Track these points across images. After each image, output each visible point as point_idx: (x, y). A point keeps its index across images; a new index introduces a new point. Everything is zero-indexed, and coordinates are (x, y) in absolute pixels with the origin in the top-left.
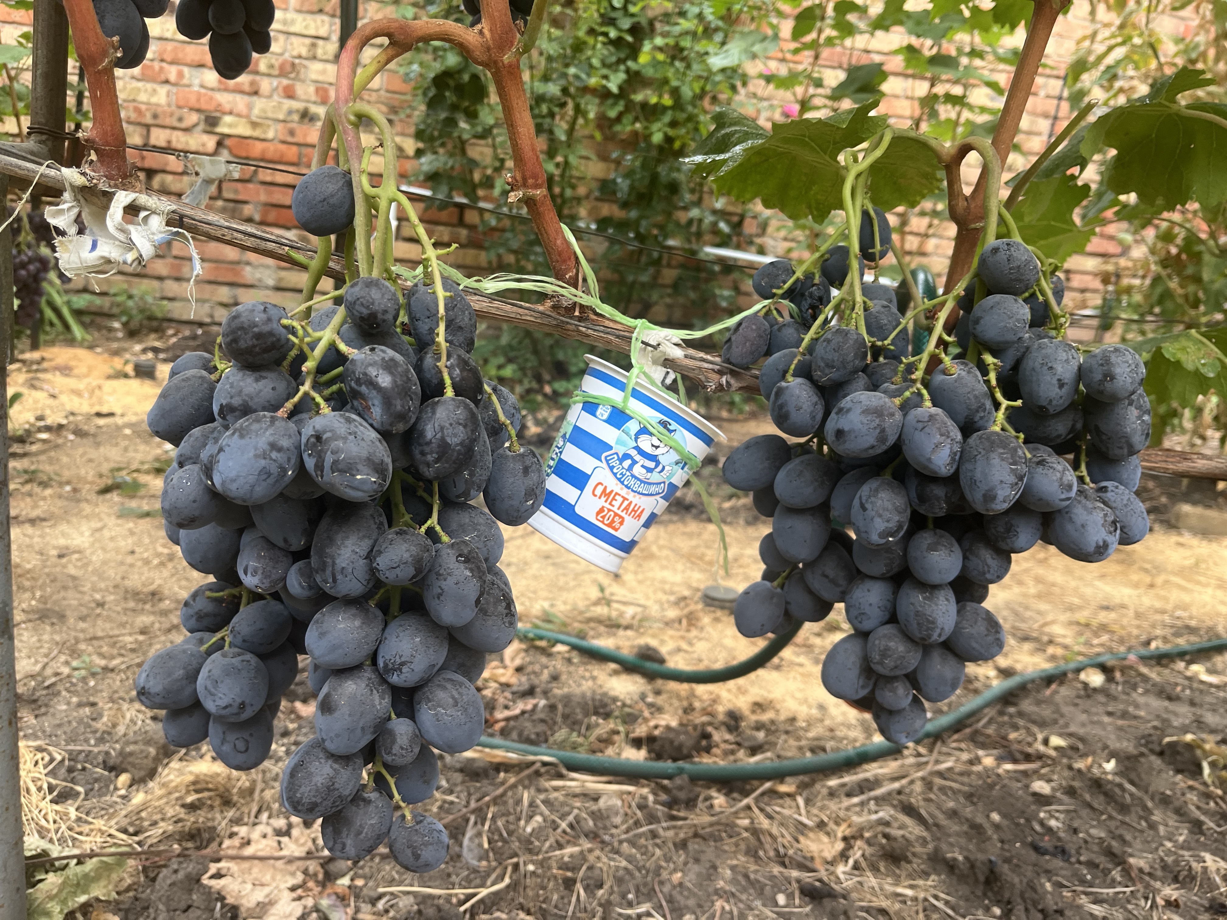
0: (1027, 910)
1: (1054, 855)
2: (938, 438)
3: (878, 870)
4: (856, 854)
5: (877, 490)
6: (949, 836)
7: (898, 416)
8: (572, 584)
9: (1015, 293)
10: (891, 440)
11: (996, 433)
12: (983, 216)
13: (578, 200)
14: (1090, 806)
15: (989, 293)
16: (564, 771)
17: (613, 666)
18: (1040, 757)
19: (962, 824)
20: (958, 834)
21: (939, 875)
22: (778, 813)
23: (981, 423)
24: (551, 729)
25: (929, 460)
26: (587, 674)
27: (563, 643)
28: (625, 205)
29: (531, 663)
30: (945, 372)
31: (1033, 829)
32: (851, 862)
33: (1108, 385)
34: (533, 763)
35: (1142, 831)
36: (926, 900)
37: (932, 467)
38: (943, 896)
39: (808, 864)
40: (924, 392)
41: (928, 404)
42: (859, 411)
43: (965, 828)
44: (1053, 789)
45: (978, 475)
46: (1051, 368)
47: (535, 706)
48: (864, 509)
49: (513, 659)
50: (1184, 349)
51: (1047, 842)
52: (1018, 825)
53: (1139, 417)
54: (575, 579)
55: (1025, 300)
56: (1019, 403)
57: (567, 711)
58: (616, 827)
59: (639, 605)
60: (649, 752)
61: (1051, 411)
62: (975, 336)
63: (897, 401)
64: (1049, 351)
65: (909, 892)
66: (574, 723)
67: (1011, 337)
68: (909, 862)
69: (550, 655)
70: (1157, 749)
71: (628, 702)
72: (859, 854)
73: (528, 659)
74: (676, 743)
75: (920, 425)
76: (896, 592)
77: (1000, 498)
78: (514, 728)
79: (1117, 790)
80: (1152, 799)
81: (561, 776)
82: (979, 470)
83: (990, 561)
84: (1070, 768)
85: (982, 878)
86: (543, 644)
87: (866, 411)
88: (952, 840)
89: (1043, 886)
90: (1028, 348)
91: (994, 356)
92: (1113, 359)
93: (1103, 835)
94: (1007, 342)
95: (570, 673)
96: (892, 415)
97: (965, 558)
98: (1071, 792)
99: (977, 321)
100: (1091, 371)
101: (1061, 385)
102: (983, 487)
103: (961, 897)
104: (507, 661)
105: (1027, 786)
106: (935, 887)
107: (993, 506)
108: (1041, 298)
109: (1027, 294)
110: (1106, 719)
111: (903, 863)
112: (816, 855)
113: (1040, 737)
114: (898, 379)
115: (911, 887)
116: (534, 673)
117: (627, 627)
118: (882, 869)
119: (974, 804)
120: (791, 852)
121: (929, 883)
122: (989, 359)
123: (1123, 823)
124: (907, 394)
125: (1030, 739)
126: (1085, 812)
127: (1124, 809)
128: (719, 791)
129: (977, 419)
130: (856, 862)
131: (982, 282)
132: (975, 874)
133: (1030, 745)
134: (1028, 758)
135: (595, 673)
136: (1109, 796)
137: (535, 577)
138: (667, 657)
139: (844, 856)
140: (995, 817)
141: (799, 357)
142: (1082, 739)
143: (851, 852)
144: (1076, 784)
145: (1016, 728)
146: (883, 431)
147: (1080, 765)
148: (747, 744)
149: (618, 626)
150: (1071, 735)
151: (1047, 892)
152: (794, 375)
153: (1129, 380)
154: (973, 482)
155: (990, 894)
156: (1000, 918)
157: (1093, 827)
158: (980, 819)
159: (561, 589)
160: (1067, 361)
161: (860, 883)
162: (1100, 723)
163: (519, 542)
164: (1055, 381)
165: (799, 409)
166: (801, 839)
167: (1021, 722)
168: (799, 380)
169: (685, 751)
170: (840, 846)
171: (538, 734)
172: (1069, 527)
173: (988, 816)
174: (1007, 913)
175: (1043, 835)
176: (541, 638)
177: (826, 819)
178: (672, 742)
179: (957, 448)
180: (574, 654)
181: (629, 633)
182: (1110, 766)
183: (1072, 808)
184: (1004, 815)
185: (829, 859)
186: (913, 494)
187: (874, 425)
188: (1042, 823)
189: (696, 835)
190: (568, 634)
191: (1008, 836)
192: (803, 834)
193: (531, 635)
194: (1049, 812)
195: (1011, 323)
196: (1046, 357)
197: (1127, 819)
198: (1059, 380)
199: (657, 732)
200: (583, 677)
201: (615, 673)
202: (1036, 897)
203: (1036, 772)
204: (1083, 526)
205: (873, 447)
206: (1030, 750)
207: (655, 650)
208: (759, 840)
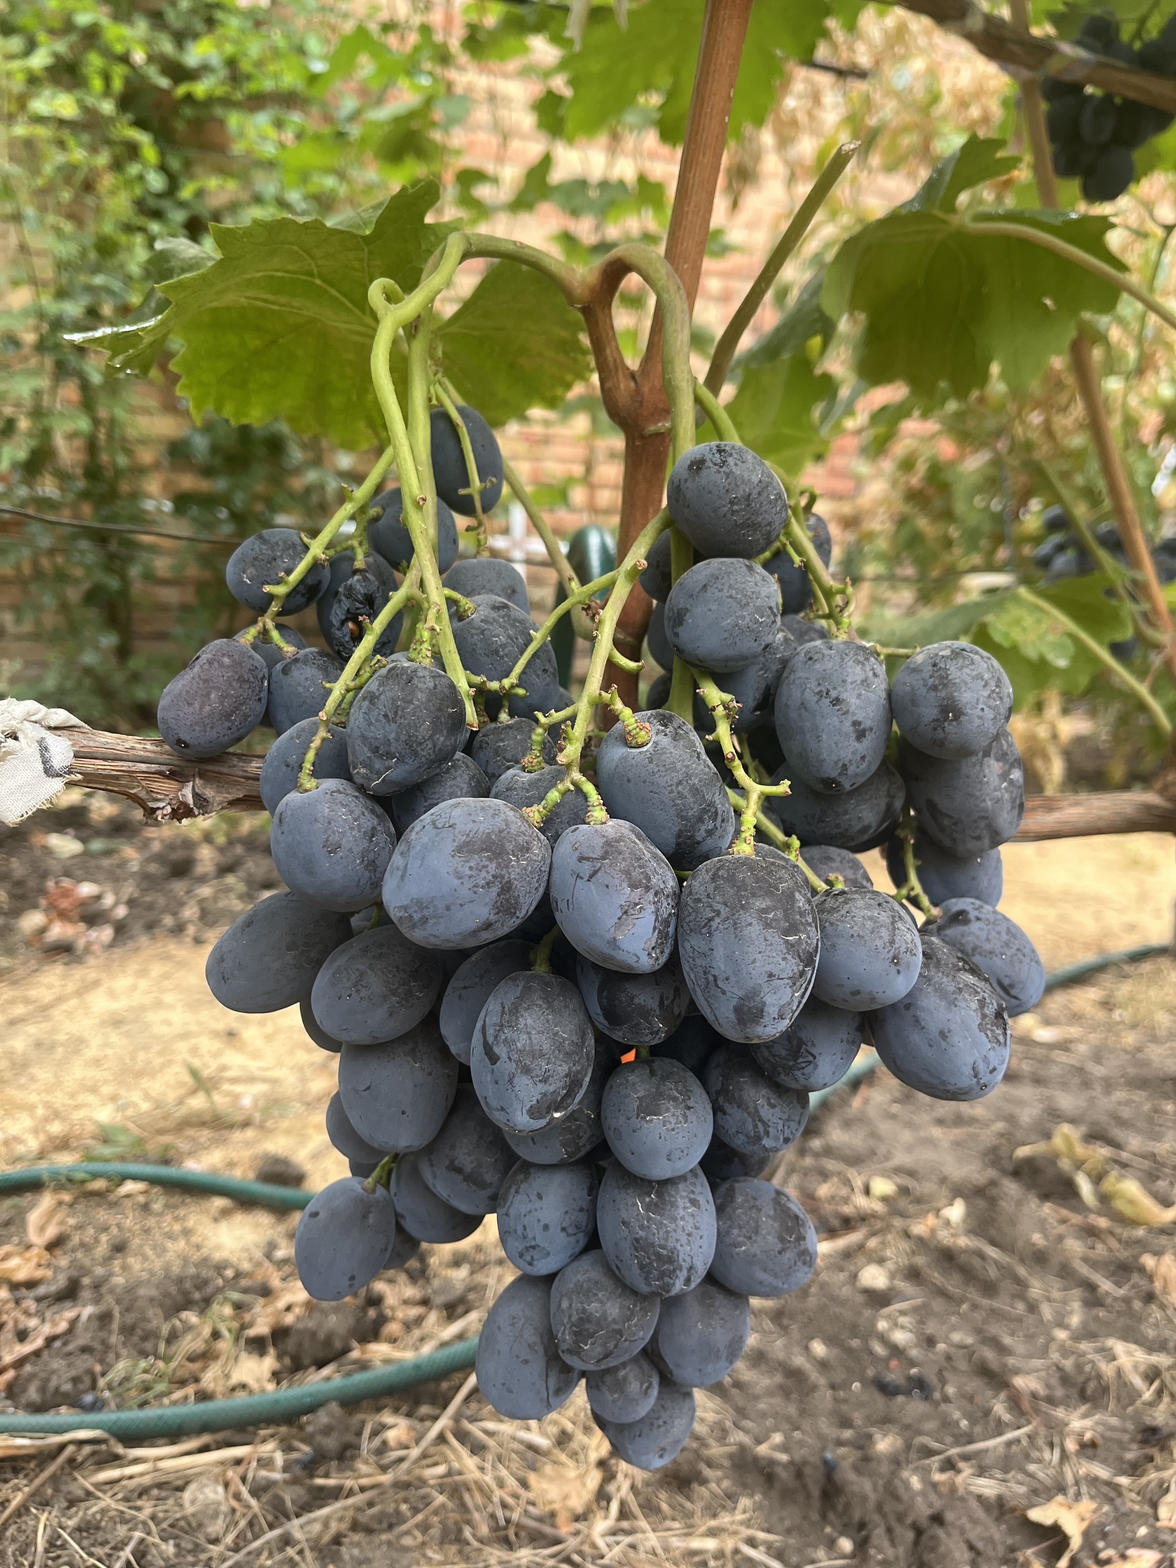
0: (889, 1530)
1: (908, 1393)
2: (626, 894)
3: (658, 1510)
4: (621, 1489)
5: (515, 1011)
6: (757, 1398)
7: (539, 847)
8: (159, 1061)
9: (747, 553)
10: (528, 904)
11: (745, 862)
12: (667, 410)
13: (139, 471)
14: (942, 1293)
15: (698, 557)
16: (120, 1450)
17: (219, 1202)
18: (863, 1218)
19: (771, 1372)
20: (770, 1393)
21: (752, 1496)
22: (490, 1434)
23: (710, 843)
24: (101, 1361)
25: (613, 943)
26: (177, 1227)
27: (135, 1178)
28: (208, 472)
29: (79, 1227)
30: (626, 740)
31: (871, 1353)
32: (614, 1507)
33: (951, 728)
34: (62, 1447)
35: (1020, 1320)
36: (736, 1551)
37: (620, 956)
38: (761, 1535)
39: (547, 1529)
40: (589, 788)
41: (599, 813)
42: (449, 847)
43: (778, 1378)
44: (892, 1276)
45: (720, 965)
46: (837, 701)
47: (73, 1322)
48: (493, 1058)
49: (42, 1229)
50: (1018, 622)
51: (894, 1375)
52: (849, 1351)
53: (1004, 776)
54: (161, 1053)
55: (766, 566)
56: (783, 787)
57: (130, 1319)
58: (215, 1541)
59: (265, 1080)
60: (279, 1357)
61: (847, 787)
62: (680, 651)
63: (535, 813)
64: (829, 665)
65: (710, 1544)
66: (144, 1338)
67: (748, 646)
68: (704, 1482)
69: (114, 1205)
70: (1010, 1167)
71: (246, 1266)
72: (626, 1486)
73: (72, 1221)
74: (322, 1336)
75: (586, 868)
76: (593, 1190)
77: (772, 1011)
78: (32, 1376)
79: (976, 1262)
80: (1022, 1261)
81: (115, 1459)
82: (720, 953)
83: (766, 1112)
84: (907, 1235)
85: (815, 1491)
86: (99, 1184)
87: (466, 848)
88: (762, 1406)
89: (907, 1485)
90: (785, 663)
91: (723, 688)
92: (954, 672)
93: (969, 1340)
94: (743, 658)
95: (147, 1231)
96: (525, 849)
97: (717, 1110)
98: (914, 1274)
99: (679, 618)
100: (914, 702)
101: (861, 735)
102: (734, 992)
103: (788, 1532)
104: (33, 1237)
105: (854, 1277)
106: (747, 1524)
107: (760, 1030)
108: (797, 559)
109: (767, 554)
110: (937, 1132)
111: (695, 1486)
112: (557, 1506)
113: (858, 1183)
114: (532, 758)
115: (712, 1533)
116: (83, 1245)
117: (246, 1124)
118: (665, 1507)
119: (785, 1329)
120: (515, 1516)
121: (739, 1517)
122: (713, 694)
123: (993, 1312)
124: (554, 796)
125: (844, 1191)
126: (938, 1305)
127: (989, 1289)
128: (396, 1410)
129: (700, 835)
130: (623, 1504)
131: (680, 536)
132: (805, 1487)
133: (846, 1200)
134: (848, 1224)
135: (190, 1223)
136: (968, 1274)
137: (97, 1062)
138: (307, 1167)
139: (602, 1497)
140: (819, 1348)
141: (322, 733)
142: (911, 1173)
143: (611, 1488)
144: (920, 1260)
145: (825, 1175)
146: (507, 888)
147: (919, 1229)
148: (439, 1300)
149: (231, 1126)
150: (899, 1170)
151: (913, 1494)
152: (316, 774)
153: (989, 714)
154: (712, 982)
155: (831, 1516)
156: (853, 1556)
157: (954, 1328)
158: (799, 1361)
159: (139, 1074)
160: (865, 682)
161: (633, 1547)
162: (929, 1142)
163: (73, 1002)
164: (847, 727)
165: (334, 848)
166: (532, 1478)
167: (831, 1165)
168: (331, 784)
169: (338, 1344)
170: (594, 1478)
171: (75, 1380)
172: (915, 1038)
173: (807, 1348)
174: (862, 1545)
175: (886, 1361)
176: (95, 1176)
177: (569, 1427)
178: (313, 1334)
179: (667, 908)
180: (157, 1190)
181: (249, 1133)
182: (956, 1212)
183: (919, 1301)
184: (830, 1341)
185: (580, 1510)
186: (595, 1009)
187: (484, 877)
188: (883, 1339)
189: (355, 1526)
190: (146, 1160)
191: (839, 1376)
192: (533, 1468)
193: (80, 1176)
194: (889, 1317)
195: (746, 618)
196: (823, 678)
197: (996, 1304)
198: (855, 724)
199: (289, 1319)
200: (170, 1236)
201: (225, 1213)
202: (900, 1508)
203: (861, 1247)
204: (943, 1035)
205: (488, 926)
206: (847, 1210)
207: (284, 1162)
208: (463, 1507)
